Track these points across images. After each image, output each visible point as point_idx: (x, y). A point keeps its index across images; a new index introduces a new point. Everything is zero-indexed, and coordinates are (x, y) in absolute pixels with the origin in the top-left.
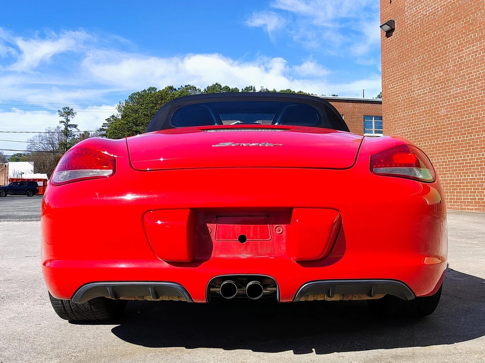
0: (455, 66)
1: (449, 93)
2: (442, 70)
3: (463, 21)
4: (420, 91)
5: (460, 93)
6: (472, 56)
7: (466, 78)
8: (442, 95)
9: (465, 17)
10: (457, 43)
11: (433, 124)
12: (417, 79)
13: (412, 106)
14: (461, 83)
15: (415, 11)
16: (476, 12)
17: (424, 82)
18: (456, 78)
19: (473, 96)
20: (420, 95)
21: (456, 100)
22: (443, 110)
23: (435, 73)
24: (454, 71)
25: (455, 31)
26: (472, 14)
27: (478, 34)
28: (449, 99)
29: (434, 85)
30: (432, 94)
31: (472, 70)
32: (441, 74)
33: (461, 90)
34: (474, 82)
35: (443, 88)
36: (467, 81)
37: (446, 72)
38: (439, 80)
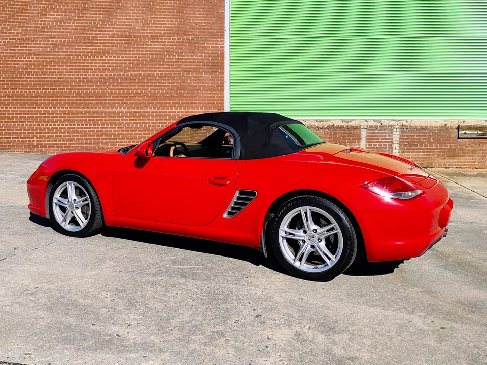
0: (37, 27)
1: (29, 50)
2: (21, 27)
5: (43, 52)
6: (57, 24)
7: (49, 41)
8: (21, 50)
10: (39, 7)
11: (9, 75)
14: (43, 44)
18: (38, 38)
19: (57, 58)
21: (37, 58)
22: (21, 64)
23: (13, 28)
24: (35, 31)
27: (64, 6)
28: (30, 55)
29: (10, 39)
30: (7, 47)
31: (56, 35)
32: (19, 30)
33: (43, 51)
34: (59, 46)
35: (22, 44)
36: (51, 44)
37: (26, 30)
38: (17, 36)
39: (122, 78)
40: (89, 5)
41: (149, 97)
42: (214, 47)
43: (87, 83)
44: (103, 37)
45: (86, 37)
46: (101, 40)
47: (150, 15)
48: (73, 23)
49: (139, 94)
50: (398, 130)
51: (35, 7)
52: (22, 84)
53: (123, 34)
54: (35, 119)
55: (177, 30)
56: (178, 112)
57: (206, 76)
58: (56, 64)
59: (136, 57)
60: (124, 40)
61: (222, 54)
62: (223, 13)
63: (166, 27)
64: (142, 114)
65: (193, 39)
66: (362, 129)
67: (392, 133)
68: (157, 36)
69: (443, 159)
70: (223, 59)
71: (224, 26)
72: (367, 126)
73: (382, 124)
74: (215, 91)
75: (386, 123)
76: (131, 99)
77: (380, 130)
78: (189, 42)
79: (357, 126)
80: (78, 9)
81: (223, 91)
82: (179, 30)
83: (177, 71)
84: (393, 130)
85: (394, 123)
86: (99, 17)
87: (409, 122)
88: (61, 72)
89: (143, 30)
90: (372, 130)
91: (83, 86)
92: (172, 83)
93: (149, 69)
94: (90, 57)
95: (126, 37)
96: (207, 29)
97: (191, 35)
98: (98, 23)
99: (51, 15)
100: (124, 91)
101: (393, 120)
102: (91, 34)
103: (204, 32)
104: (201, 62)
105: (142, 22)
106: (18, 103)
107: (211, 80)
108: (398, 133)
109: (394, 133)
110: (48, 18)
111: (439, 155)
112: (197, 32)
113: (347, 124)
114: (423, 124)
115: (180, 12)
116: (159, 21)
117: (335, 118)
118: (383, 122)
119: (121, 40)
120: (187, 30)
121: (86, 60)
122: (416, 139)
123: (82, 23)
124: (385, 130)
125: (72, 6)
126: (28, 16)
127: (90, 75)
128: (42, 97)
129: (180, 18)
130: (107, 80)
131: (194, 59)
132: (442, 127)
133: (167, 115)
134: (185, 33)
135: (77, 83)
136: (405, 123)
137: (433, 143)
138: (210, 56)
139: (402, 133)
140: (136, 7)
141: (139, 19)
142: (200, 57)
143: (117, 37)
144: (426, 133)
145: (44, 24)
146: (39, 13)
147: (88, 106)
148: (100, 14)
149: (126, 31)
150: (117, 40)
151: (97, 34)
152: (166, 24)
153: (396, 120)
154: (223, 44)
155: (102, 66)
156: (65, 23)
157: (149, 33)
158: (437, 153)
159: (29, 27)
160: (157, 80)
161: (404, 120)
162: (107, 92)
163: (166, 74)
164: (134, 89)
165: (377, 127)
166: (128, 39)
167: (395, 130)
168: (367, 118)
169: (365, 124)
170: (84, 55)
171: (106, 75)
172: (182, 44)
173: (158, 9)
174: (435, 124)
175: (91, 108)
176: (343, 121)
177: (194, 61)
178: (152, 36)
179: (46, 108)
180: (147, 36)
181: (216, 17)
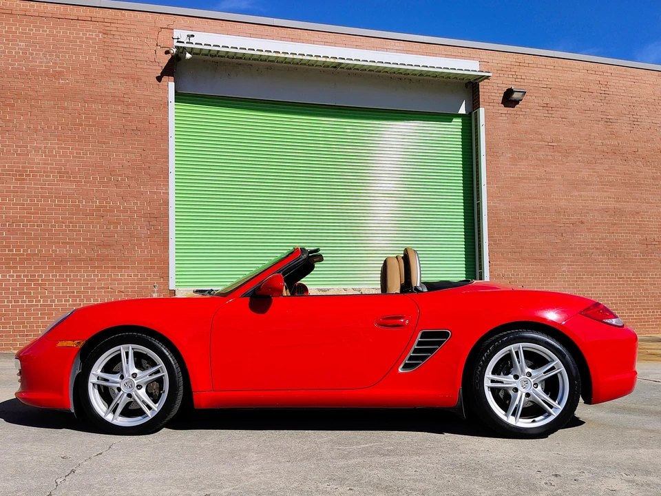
41: (53, 260)
42: (155, 193)
47: (58, 144)
49: (37, 255)
53: (13, 167)
55: (99, 166)
56: (99, 280)
57: (143, 230)
59: (31, 201)
60: (13, 175)
61: (166, 203)
62: (167, 150)
63: (83, 162)
64: (40, 285)
65: (124, 180)
68: (67, 173)
70: (167, 209)
71: (168, 166)
74: (155, 251)
76: (22, 261)
78: (118, 185)
81: (168, 252)
82: (102, 168)
83: (98, 223)
89: (45, 164)
92: (90, 239)
93: (55, 218)
95: (18, 171)
96: (144, 169)
97: (121, 175)
100: (11, 251)
103: (139, 172)
104: (135, 212)
105: (44, 152)
107: (150, 237)
112: (129, 172)
115: (104, 143)
116: (71, 153)
119: (9, 175)
120: (114, 167)
129: (103, 151)
131: (125, 207)
133: (81, 284)
134: (112, 172)
138: (149, 204)
140: (36, 131)
141: (40, 148)
142: (134, 204)
149: (18, 163)
152: (83, 157)
154: (167, 189)
157: (56, 169)
160: (67, 235)
163: (81, 227)
164: (28, 247)
166: (22, 175)
172: (107, 187)
173: (70, 137)
177: (125, 210)
178: (59, 173)
180: (51, 172)
181: (156, 153)
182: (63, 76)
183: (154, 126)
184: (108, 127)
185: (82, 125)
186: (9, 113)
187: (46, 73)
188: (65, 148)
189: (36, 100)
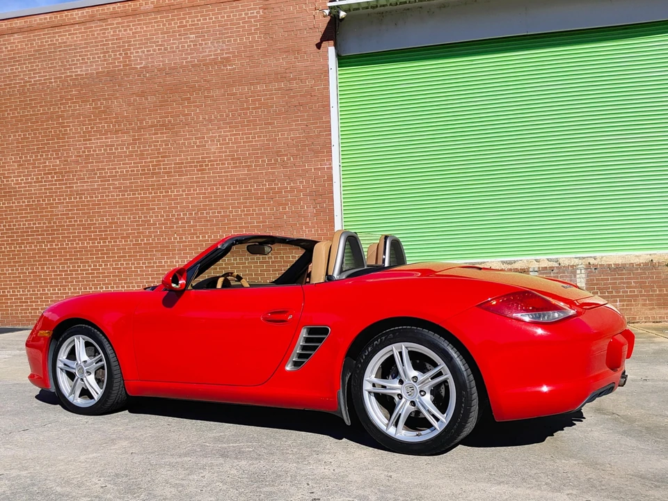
0: (80, 156)
1: (70, 187)
2: (58, 158)
3: (91, 105)
4: (19, 179)
5: (87, 190)
6: (105, 150)
7: (96, 174)
8: (60, 188)
9: (93, 101)
10: (82, 129)
11: (44, 223)
12: (13, 162)
13: (5, 196)
14: (88, 178)
15: (10, 71)
16: (110, 99)
17: (27, 168)
18: (81, 171)
19: (108, 196)
20: (21, 184)
21: (81, 198)
22: (60, 207)
23: (47, 159)
24: (77, 162)
25: (79, 114)
26: (105, 99)
27: (114, 126)
28: (71, 195)
29: (44, 174)
30: (41, 186)
31: (105, 165)
32: (56, 162)
33: (89, 187)
34: (109, 181)
35: (60, 180)
36: (98, 177)
37: (65, 161)
38: (53, 169)
39: (194, 218)
40: (147, 123)
42: (319, 169)
43: (147, 229)
44: (167, 164)
45: (144, 166)
46: (164, 169)
47: (229, 131)
48: (127, 148)
50: (583, 271)
51: (76, 129)
52: (62, 234)
53: (193, 159)
54: (80, 281)
57: (309, 209)
58: (107, 204)
59: (211, 189)
60: (196, 166)
61: (330, 179)
62: (329, 122)
63: (252, 146)
65: (289, 159)
66: (531, 273)
67: (575, 276)
68: (239, 159)
69: (651, 309)
70: (332, 185)
71: (330, 139)
72: (539, 268)
73: (560, 264)
74: (322, 230)
75: (565, 262)
77: (557, 273)
78: (284, 165)
79: (524, 269)
80: (133, 129)
81: (333, 230)
82: (268, 148)
83: (269, 205)
84: (576, 272)
85: (577, 261)
86: (161, 137)
87: (598, 260)
88: (113, 215)
89: (220, 152)
90: (546, 273)
91: (142, 233)
92: (263, 222)
93: (231, 204)
94: (150, 193)
95: (197, 162)
96: (308, 145)
97: (286, 155)
98: (161, 145)
99: (98, 139)
100: (198, 237)
101: (576, 258)
102: (151, 162)
103: (303, 150)
104: (301, 191)
105: (219, 141)
106: (57, 260)
107: (317, 215)
108: (584, 276)
109: (578, 276)
110: (93, 143)
111: (644, 305)
112: (294, 150)
113: (510, 267)
114: (620, 262)
115: (270, 124)
116: (242, 138)
117: (493, 259)
118: (561, 261)
119: (192, 166)
120: (279, 147)
121: (146, 197)
122: (610, 284)
123: (139, 147)
124: (564, 273)
125: (125, 125)
126: (67, 142)
127: (151, 217)
128: (90, 251)
129: (269, 132)
130: (175, 223)
131: (291, 187)
132: (646, 264)
134: (278, 153)
135: (134, 229)
136: (592, 261)
137: (635, 287)
138: (314, 181)
139: (589, 274)
140: (210, 121)
141: (215, 137)
142: (300, 183)
143: (186, 163)
144: (624, 274)
145: (89, 151)
146: (81, 137)
147: (150, 259)
148: (162, 133)
149: (198, 154)
150: (185, 167)
151: (159, 161)
152: (252, 142)
153: (580, 258)
154: (330, 164)
155: (168, 204)
156: (116, 149)
157: (229, 156)
158: (641, 302)
159: (68, 157)
160: (243, 219)
161: (591, 257)
162: (175, 238)
163: (254, 210)
164: (212, 233)
165: (552, 269)
166: (201, 166)
167: (578, 272)
168: (538, 257)
169: (536, 266)
170: (143, 190)
171: (174, 215)
172: (274, 168)
173: (240, 122)
174: (637, 261)
175: (155, 263)
176: (503, 262)
177: (292, 191)
178: (232, 159)
179: (95, 266)
180: (226, 160)
181: (319, 127)
182: (230, 61)
183: (316, 98)
184: (272, 107)
185: (248, 109)
186: (187, 107)
187: (215, 62)
188: (235, 135)
189: (208, 89)
